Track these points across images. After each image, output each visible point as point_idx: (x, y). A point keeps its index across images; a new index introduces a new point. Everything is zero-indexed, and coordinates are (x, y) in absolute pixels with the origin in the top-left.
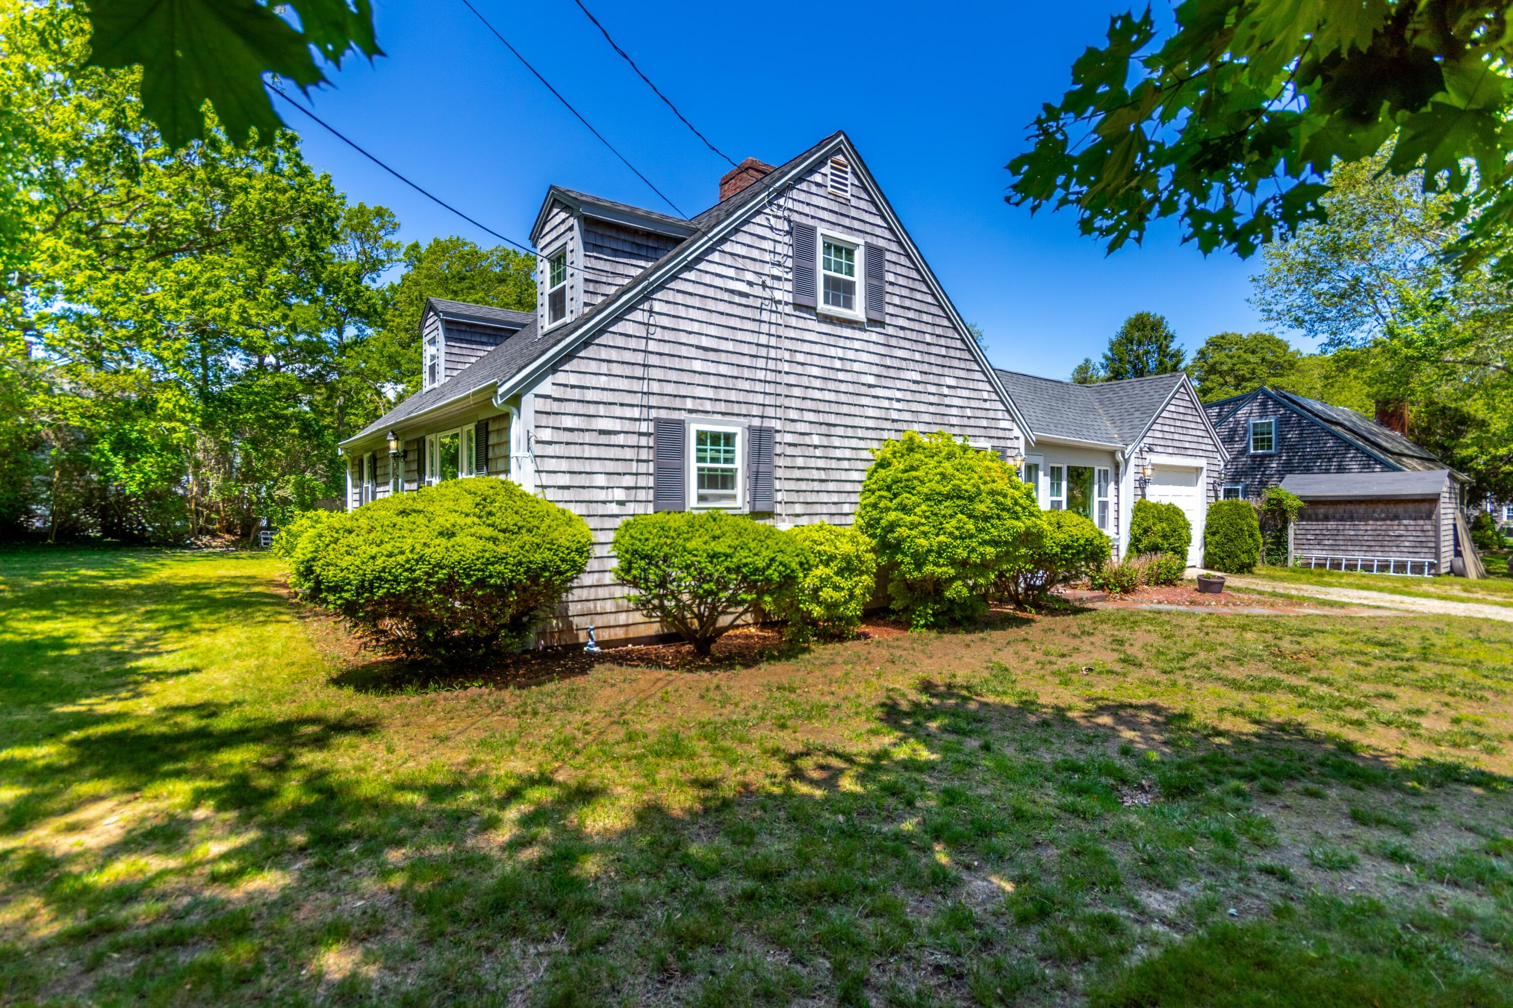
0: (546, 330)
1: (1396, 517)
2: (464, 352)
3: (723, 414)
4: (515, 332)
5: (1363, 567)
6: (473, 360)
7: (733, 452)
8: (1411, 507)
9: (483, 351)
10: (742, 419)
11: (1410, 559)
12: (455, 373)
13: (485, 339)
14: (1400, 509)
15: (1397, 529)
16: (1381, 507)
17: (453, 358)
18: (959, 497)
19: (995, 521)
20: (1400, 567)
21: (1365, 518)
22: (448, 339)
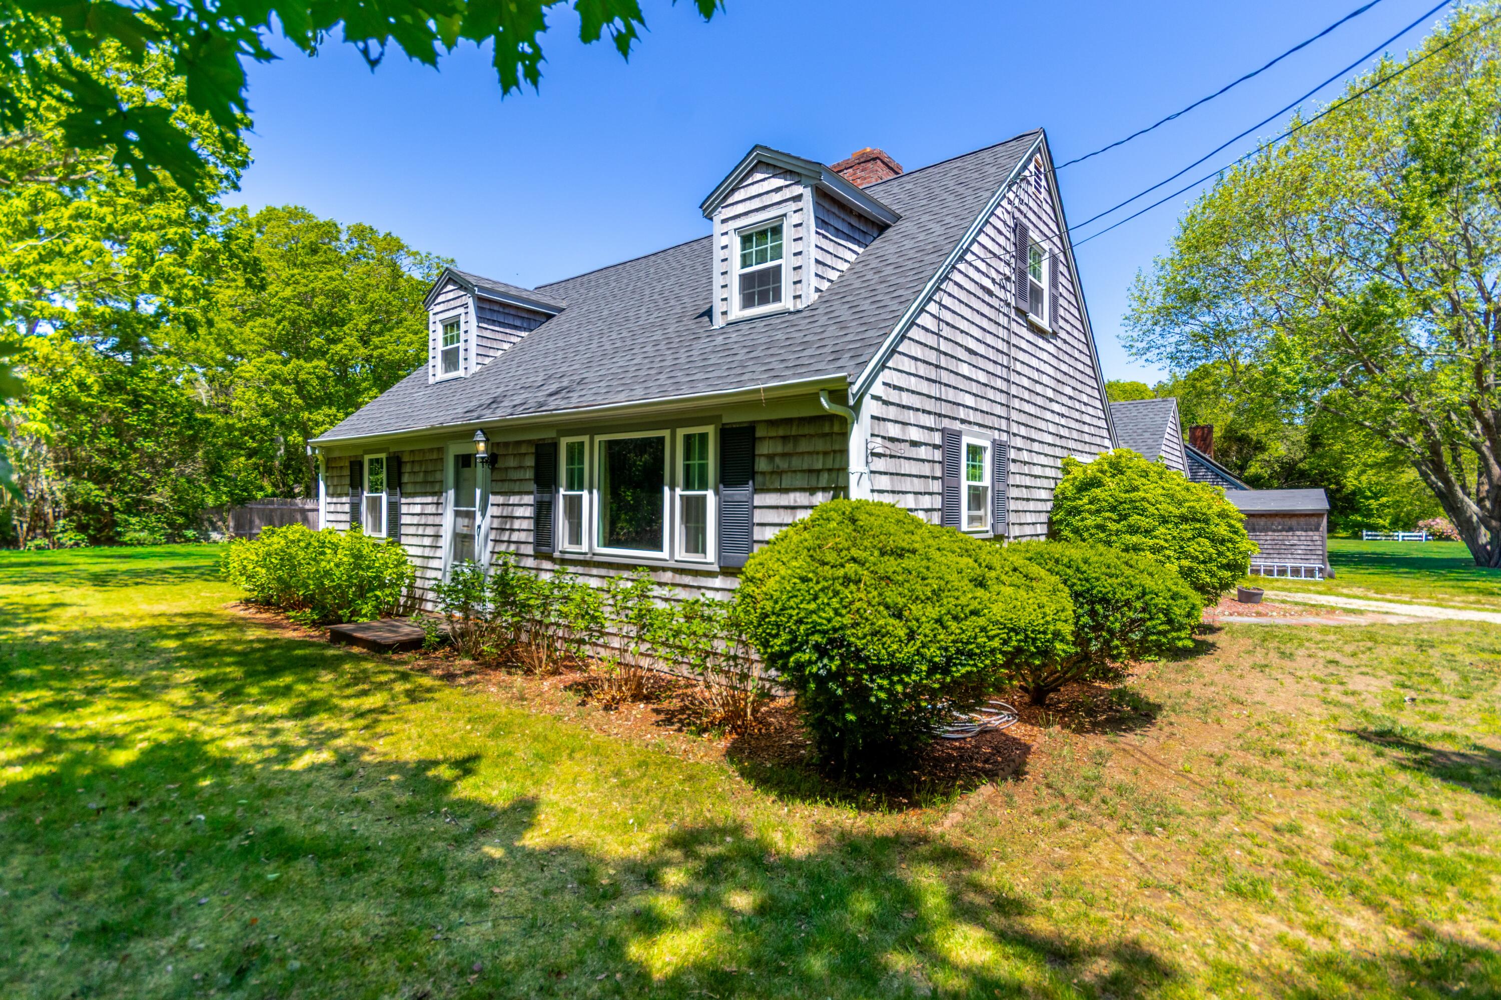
0: (732, 317)
1: (1291, 529)
2: (499, 336)
3: (980, 425)
4: (550, 317)
5: (1266, 572)
6: (506, 346)
7: (980, 467)
8: (1302, 520)
9: (519, 337)
10: (989, 432)
11: (1303, 565)
12: (487, 361)
13: (518, 323)
14: (1294, 522)
15: (1292, 538)
16: (1278, 520)
17: (485, 342)
18: (1194, 520)
19: (1230, 545)
20: (1296, 572)
21: (1265, 530)
22: (480, 319)
